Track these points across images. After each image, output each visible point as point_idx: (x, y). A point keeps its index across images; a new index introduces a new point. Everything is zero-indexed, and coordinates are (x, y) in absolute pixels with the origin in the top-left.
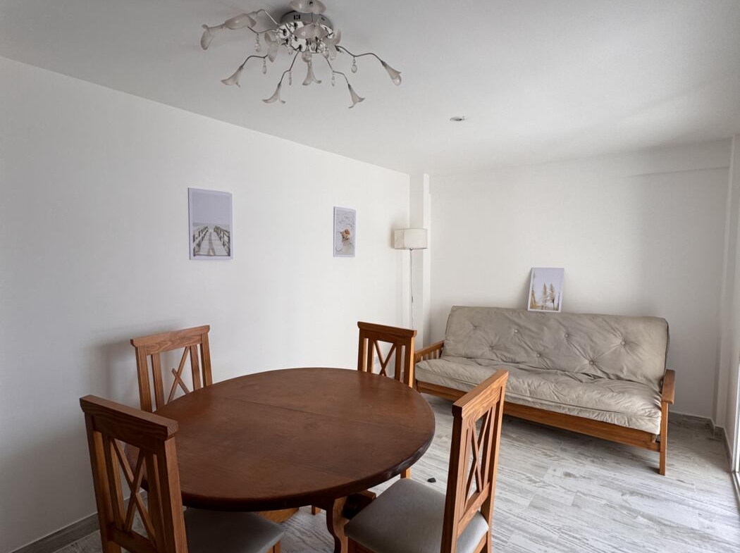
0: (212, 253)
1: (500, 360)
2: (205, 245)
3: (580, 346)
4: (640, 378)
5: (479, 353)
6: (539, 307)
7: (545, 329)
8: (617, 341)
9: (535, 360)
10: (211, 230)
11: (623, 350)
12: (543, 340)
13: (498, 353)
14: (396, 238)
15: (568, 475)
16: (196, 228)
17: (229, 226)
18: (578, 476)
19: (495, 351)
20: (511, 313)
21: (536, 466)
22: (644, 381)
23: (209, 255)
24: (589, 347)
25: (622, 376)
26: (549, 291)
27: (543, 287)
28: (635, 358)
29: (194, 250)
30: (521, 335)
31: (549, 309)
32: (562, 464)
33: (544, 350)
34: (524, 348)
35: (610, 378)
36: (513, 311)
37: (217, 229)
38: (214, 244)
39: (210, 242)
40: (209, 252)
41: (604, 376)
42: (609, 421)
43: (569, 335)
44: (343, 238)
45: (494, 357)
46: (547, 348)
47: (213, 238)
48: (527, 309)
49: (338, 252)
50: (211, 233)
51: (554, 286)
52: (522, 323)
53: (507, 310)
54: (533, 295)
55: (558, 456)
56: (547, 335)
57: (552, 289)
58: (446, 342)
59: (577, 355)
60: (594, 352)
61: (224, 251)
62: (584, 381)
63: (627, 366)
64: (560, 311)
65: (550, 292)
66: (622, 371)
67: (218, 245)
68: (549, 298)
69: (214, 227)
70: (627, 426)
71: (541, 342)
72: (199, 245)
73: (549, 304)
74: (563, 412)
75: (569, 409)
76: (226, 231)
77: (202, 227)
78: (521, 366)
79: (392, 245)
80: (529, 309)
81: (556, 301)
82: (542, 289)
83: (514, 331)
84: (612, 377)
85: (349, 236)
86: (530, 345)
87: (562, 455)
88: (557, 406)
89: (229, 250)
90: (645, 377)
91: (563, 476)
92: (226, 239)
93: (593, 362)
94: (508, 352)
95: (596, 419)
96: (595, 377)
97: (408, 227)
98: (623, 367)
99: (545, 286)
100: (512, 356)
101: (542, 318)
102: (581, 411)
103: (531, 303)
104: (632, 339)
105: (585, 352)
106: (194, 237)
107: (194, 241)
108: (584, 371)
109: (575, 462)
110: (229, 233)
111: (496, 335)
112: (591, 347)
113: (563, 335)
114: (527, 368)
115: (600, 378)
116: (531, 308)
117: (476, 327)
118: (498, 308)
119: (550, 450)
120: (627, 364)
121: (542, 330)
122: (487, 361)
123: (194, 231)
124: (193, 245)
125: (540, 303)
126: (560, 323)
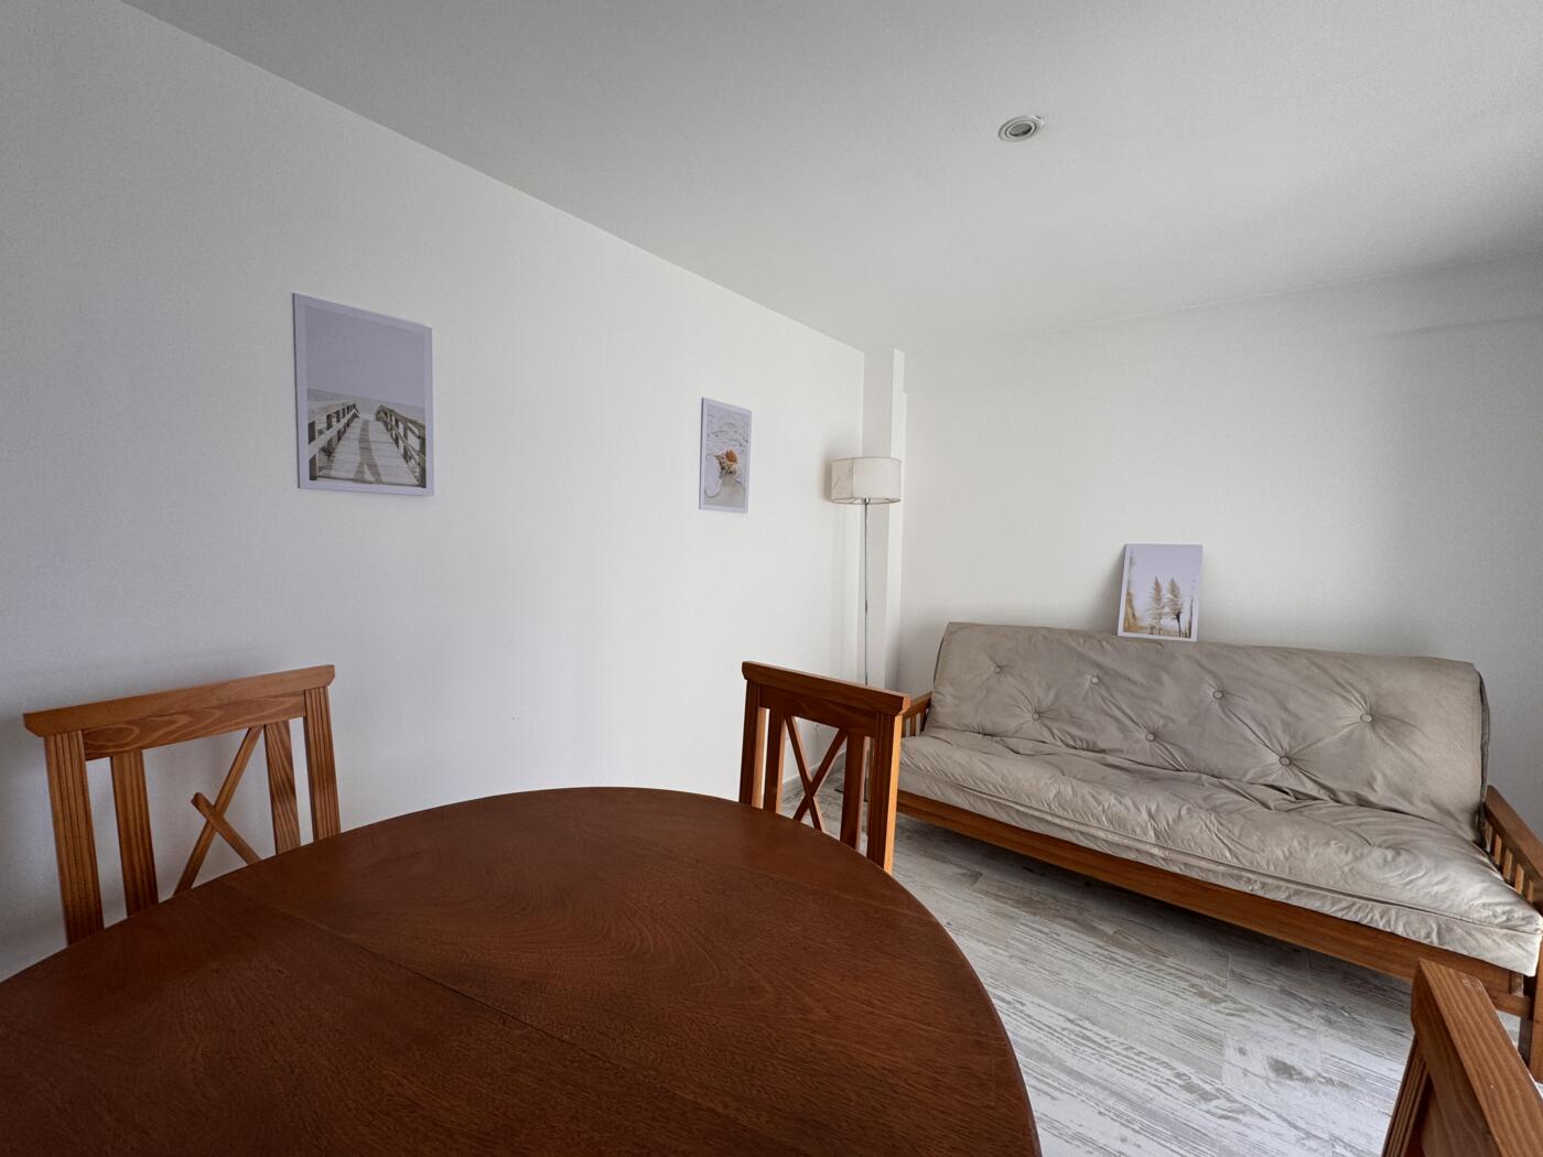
0: (368, 475)
1: (1059, 743)
2: (348, 453)
3: (1254, 718)
4: (1419, 804)
5: (1013, 725)
6: (1142, 628)
7: (1165, 678)
8: (1350, 715)
9: (1141, 747)
10: (367, 415)
11: (1369, 734)
12: (1161, 704)
13: (1054, 726)
14: (834, 480)
15: (1283, 1070)
16: (317, 405)
17: (422, 411)
18: (1310, 1074)
19: (1046, 721)
20: (1082, 640)
21: (1190, 1033)
22: (1431, 812)
23: (359, 479)
24: (1279, 723)
25: (1372, 798)
26: (1166, 595)
27: (1153, 585)
28: (1405, 754)
29: (312, 462)
30: (1108, 690)
31: (1169, 633)
32: (1254, 1027)
33: (1165, 726)
34: (1117, 720)
35: (1338, 801)
36: (1085, 635)
37: (386, 415)
38: (375, 453)
39: (365, 444)
40: (360, 472)
41: (1322, 794)
42: (1381, 925)
43: (1224, 695)
44: (723, 468)
45: (1046, 736)
46: (1173, 721)
47: (372, 436)
48: (1116, 634)
49: (709, 499)
50: (366, 423)
51: (1179, 583)
52: (1107, 662)
53: (1070, 632)
54: (1129, 602)
55: (1234, 1001)
56: (1171, 693)
57: (1174, 590)
58: (935, 697)
59: (1250, 742)
60: (1293, 737)
61: (407, 473)
62: (1272, 805)
63: (1384, 775)
64: (1194, 638)
65: (1169, 596)
66: (1370, 786)
67: (387, 455)
68: (1167, 610)
69: (376, 408)
70: (1436, 943)
71: (1156, 707)
72: (328, 451)
73: (1169, 622)
74: (1247, 889)
75: (1264, 885)
76: (414, 423)
77: (337, 405)
78: (1110, 759)
79: (827, 492)
80: (1121, 632)
81: (1184, 618)
82: (1150, 589)
83: (1089, 679)
84: (1345, 798)
85: (735, 466)
86: (1131, 714)
87: (1245, 997)
88: (1231, 876)
89: (423, 471)
90: (1433, 804)
91: (1272, 1075)
92: (414, 442)
93: (1290, 760)
94: (1079, 726)
95: (1339, 915)
96: (1299, 796)
97: (860, 455)
98: (1374, 778)
99: (1157, 583)
100: (1089, 736)
101: (1157, 654)
102: (1297, 893)
103: (1126, 619)
104: (1394, 710)
105: (1270, 740)
106: (312, 426)
107: (312, 438)
108: (1270, 780)
109: (1284, 1025)
110: (422, 427)
111: (1049, 688)
112: (1286, 725)
113: (1209, 691)
114: (1126, 764)
115: (1315, 799)
116: (1125, 630)
117: (1000, 667)
118: (1049, 629)
119: (1208, 978)
120: (1385, 770)
121: (1159, 681)
122: (1031, 745)
123: (312, 412)
124: (310, 450)
125: (1147, 621)
126: (1202, 667)
